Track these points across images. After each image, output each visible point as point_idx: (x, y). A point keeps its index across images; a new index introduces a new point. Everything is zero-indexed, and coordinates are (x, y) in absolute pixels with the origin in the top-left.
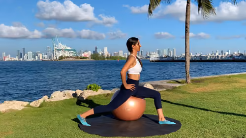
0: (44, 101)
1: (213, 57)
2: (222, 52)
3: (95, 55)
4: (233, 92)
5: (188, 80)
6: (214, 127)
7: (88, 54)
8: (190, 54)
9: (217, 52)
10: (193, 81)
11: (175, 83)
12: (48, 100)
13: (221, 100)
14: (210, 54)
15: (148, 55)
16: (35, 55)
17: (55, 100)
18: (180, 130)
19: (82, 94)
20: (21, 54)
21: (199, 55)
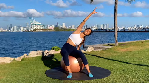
0: (24, 57)
1: (132, 29)
2: (138, 26)
3: (57, 28)
4: (145, 51)
5: (116, 44)
6: (132, 73)
7: (52, 27)
9: (135, 26)
11: (107, 46)
12: (27, 57)
13: (137, 57)
14: (130, 28)
15: (91, 28)
16: (18, 28)
17: (31, 57)
19: (48, 52)
20: (9, 27)
21: (123, 28)
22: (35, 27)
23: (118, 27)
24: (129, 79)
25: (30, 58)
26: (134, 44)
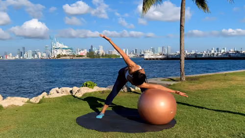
0: (43, 97)
1: (208, 54)
2: (218, 49)
3: (91, 54)
4: (229, 89)
5: (182, 78)
6: (208, 125)
7: (84, 52)
9: (212, 49)
11: (169, 81)
12: (46, 97)
13: (216, 98)
14: (205, 52)
15: (143, 53)
16: (34, 53)
17: (53, 97)
18: (174, 127)
19: (78, 91)
20: (21, 53)
21: (194, 53)
22: (59, 52)
23: (186, 51)
24: (203, 133)
25: (51, 98)
26: (211, 79)
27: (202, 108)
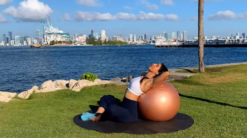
0: (34, 92)
1: (232, 41)
2: (244, 35)
3: (91, 40)
5: (201, 69)
6: (232, 124)
7: (83, 38)
8: (204, 38)
9: (237, 34)
10: (207, 70)
11: (185, 72)
13: (242, 93)
14: (228, 38)
15: (153, 40)
16: (23, 39)
18: (191, 128)
19: (76, 84)
20: (8, 38)
21: (215, 38)
22: (52, 38)
25: (43, 93)
26: (236, 70)
27: (225, 104)
